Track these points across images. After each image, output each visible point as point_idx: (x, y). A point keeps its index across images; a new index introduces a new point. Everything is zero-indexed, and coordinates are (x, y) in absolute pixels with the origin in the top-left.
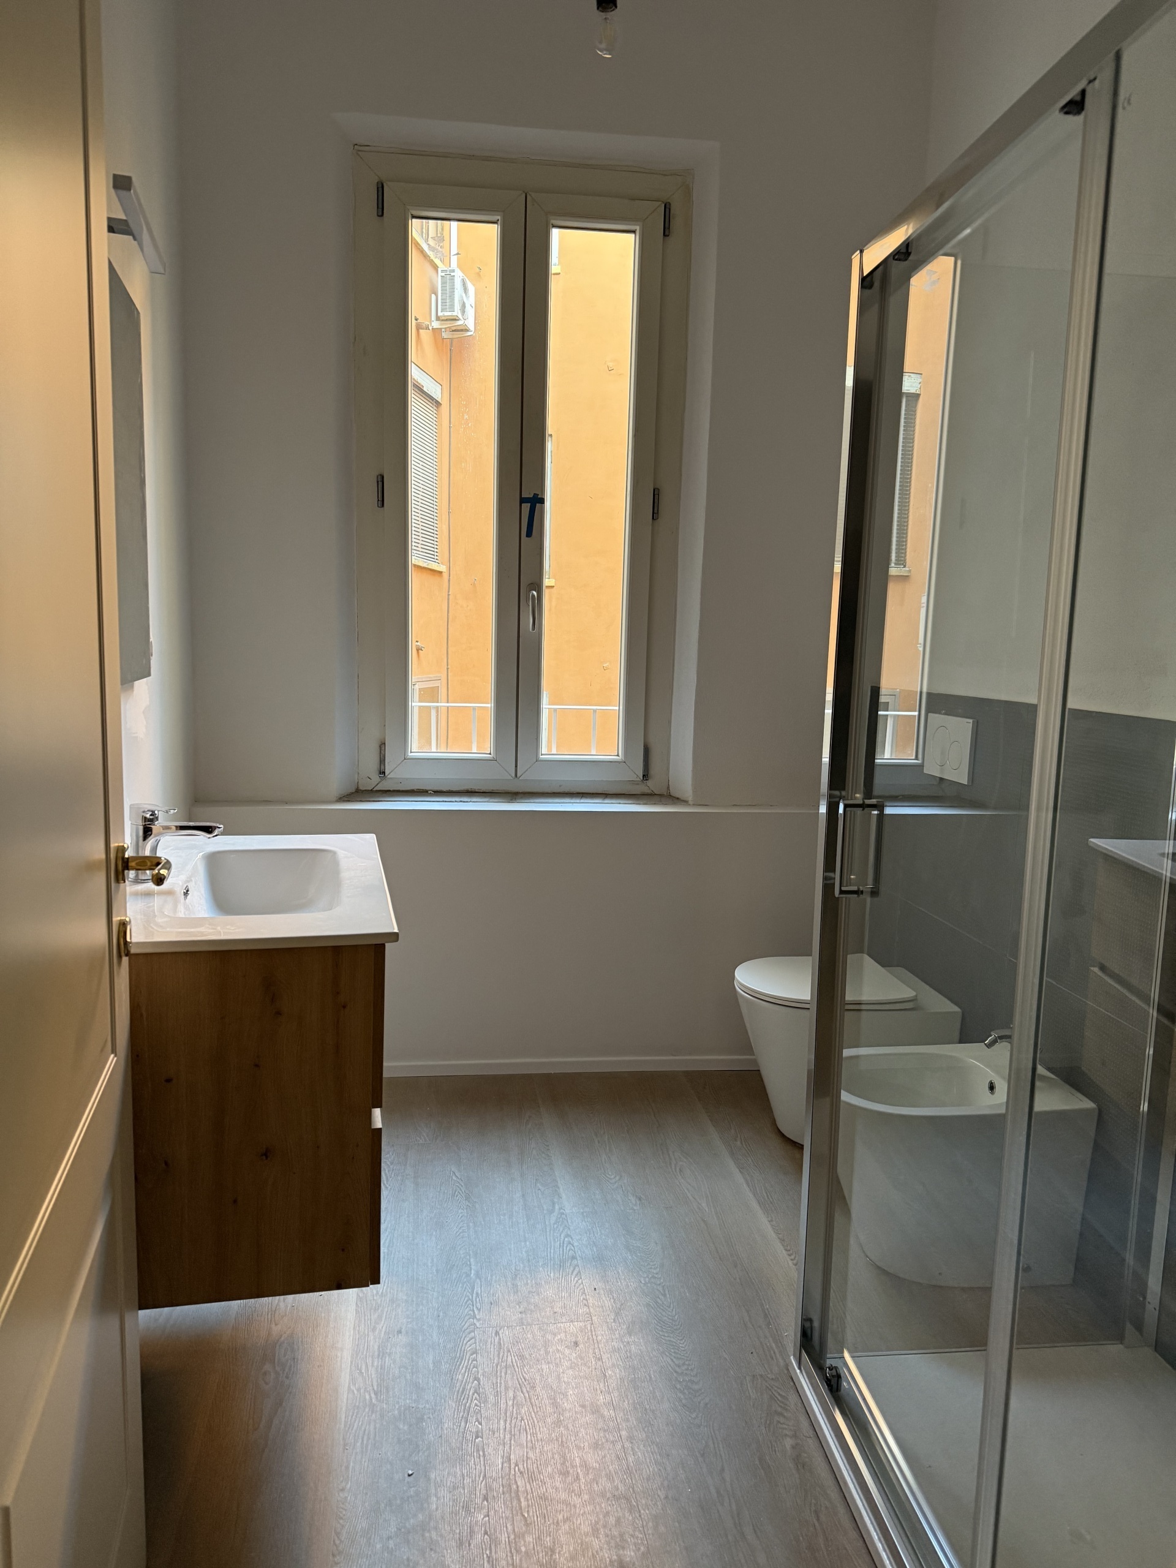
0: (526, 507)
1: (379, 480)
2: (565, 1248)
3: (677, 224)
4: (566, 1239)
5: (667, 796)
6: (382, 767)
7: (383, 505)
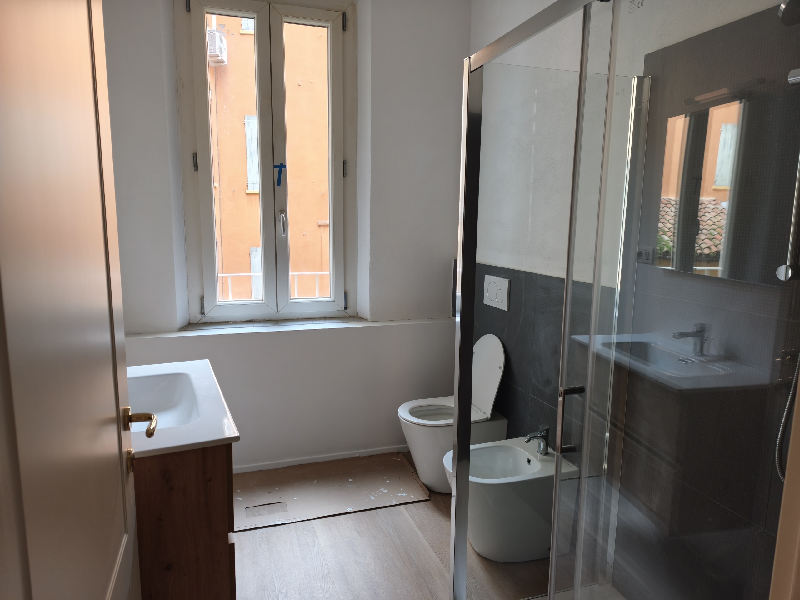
0: (277, 170)
1: (194, 156)
2: (324, 567)
3: (350, 24)
4: (324, 562)
5: (357, 317)
6: (203, 311)
7: (197, 169)
